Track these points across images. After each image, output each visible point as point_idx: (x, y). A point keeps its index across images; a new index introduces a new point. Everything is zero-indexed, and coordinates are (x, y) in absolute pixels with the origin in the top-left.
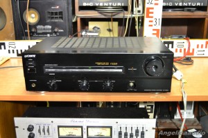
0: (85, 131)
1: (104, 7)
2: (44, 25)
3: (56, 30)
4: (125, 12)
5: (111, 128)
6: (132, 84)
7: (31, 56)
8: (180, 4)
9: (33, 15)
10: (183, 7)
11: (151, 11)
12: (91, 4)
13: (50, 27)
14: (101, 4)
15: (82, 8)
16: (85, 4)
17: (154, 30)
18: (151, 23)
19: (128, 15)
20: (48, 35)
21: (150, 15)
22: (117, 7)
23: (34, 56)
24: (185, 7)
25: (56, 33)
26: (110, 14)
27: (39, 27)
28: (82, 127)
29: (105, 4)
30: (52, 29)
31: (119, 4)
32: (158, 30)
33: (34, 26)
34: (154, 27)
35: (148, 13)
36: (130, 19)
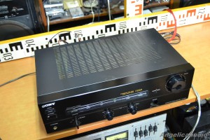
3: (14, 10)
7: (50, 105)
13: (6, 7)
20: (6, 17)
23: (53, 104)
28: (100, 139)
30: (10, 9)
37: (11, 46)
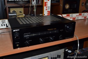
1: (19, 1)
5: (48, 57)
11: (46, 3)
17: (48, 11)
18: (46, 9)
21: (46, 5)
22: (25, 1)
32: (49, 11)
34: (48, 10)
35: (45, 4)
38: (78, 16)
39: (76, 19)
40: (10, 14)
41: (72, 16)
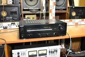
0: (38, 52)
1: (32, 10)
2: (9, 17)
4: (40, 11)
5: (46, 50)
6: (54, 34)
8: (58, 8)
9: (4, 13)
10: (59, 9)
12: (27, 9)
13: (11, 17)
14: (31, 9)
15: (24, 10)
16: (25, 9)
17: (53, 17)
19: (41, 12)
20: (11, 21)
22: (37, 10)
24: (60, 9)
25: (14, 19)
26: (34, 12)
27: (7, 17)
28: (37, 51)
29: (32, 8)
30: (13, 18)
31: (37, 8)
33: (5, 17)
36: (41, 14)
37: (12, 23)
38: (81, 22)
39: (79, 24)
40: (25, 19)
41: (74, 21)
